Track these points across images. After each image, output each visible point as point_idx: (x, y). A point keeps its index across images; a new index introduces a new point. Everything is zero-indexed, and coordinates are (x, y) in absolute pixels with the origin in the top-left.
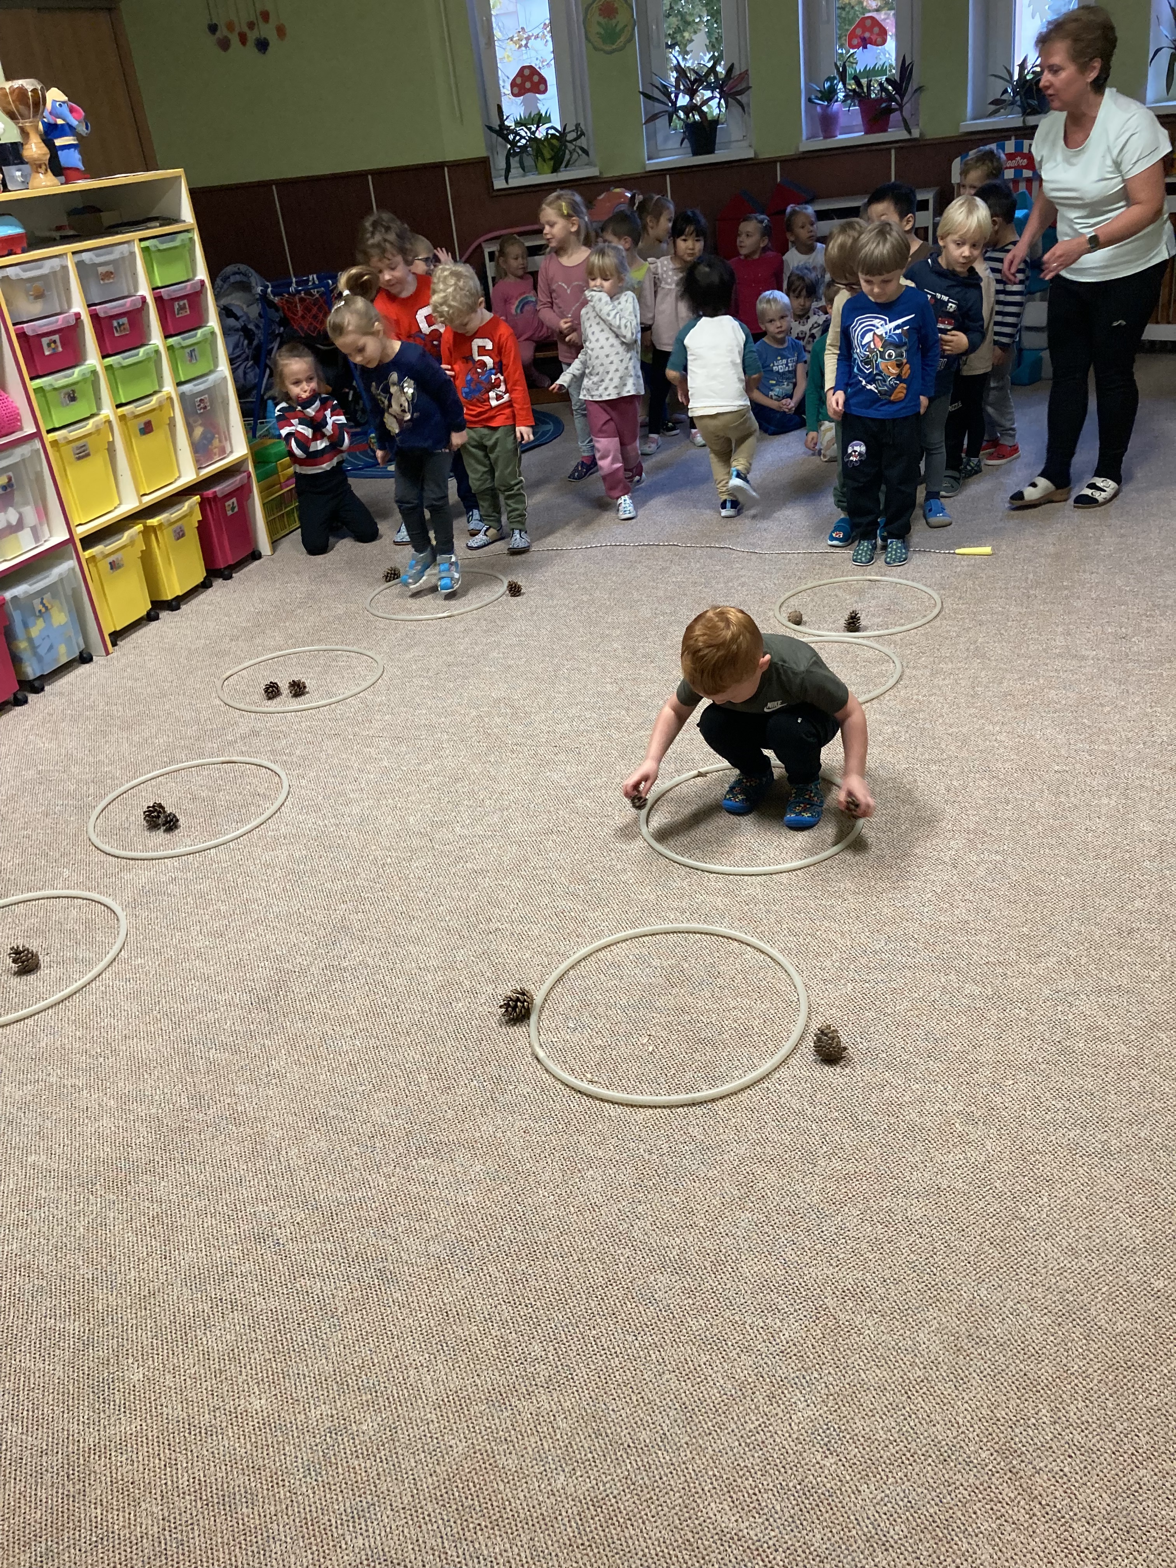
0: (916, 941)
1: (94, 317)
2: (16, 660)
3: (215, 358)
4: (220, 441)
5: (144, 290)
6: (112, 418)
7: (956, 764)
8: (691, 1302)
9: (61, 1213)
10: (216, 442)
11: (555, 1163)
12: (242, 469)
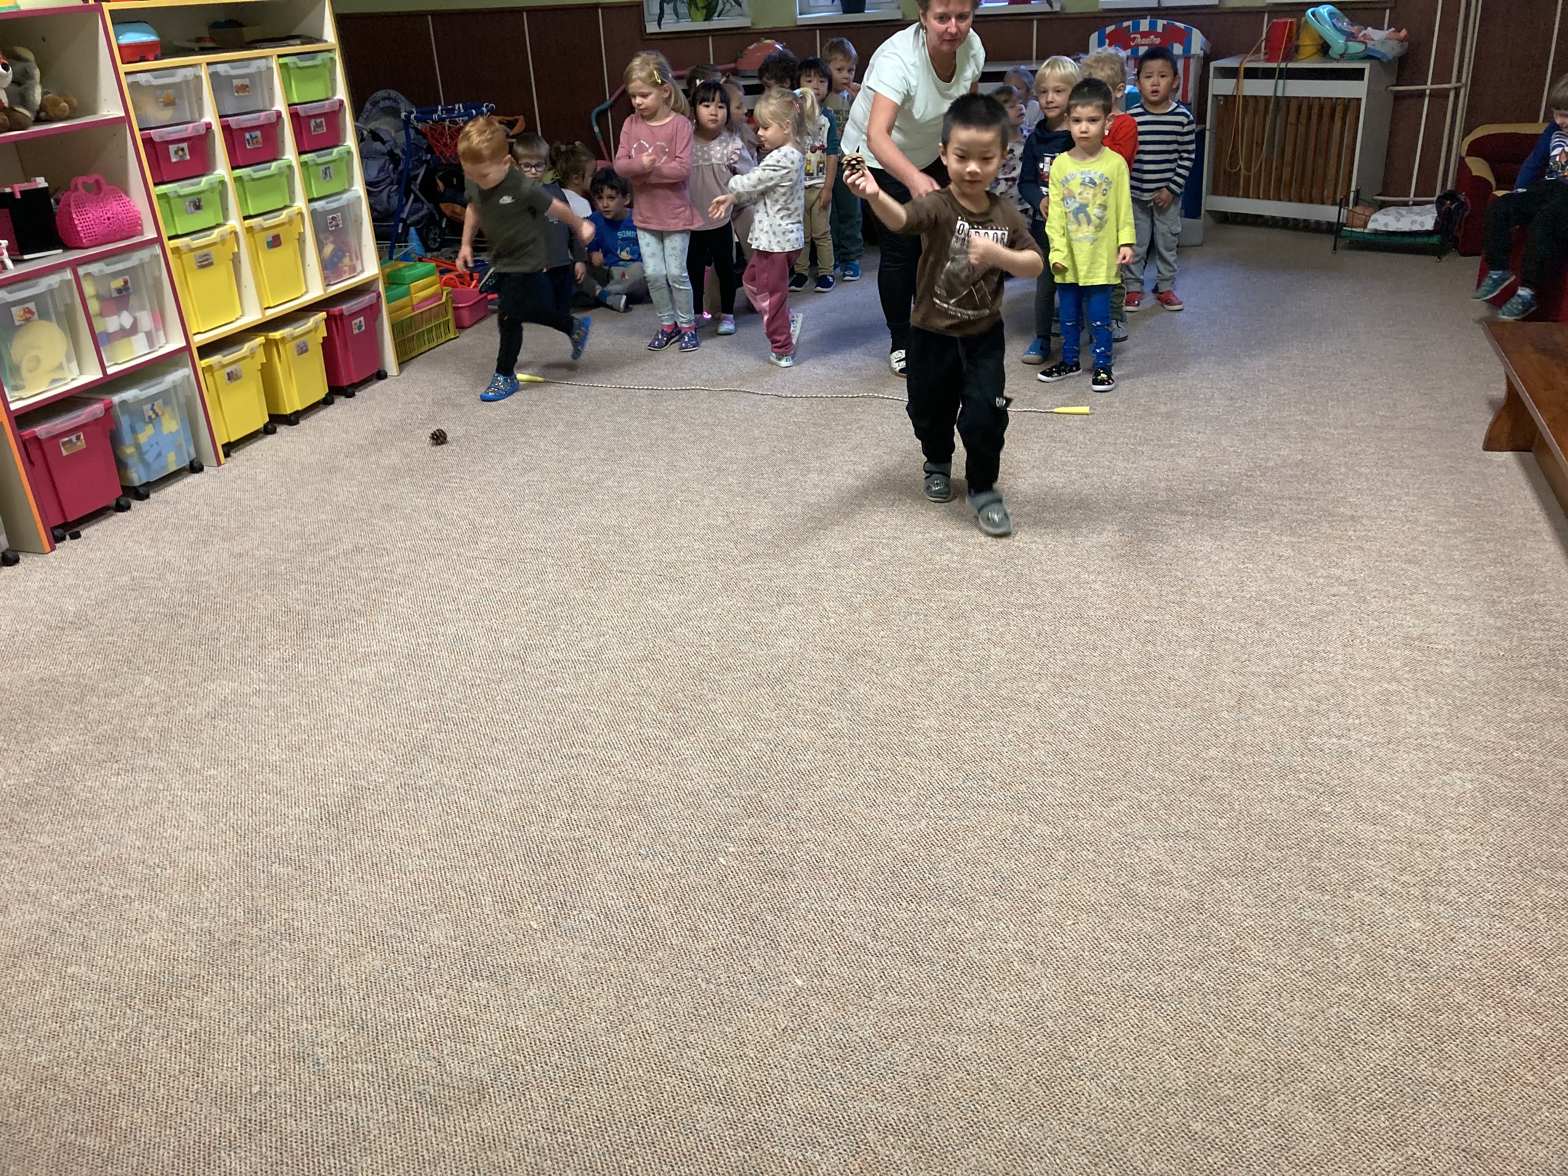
0: (993, 780)
1: (226, 128)
2: (121, 465)
4: (351, 260)
5: (280, 105)
8: (732, 1133)
9: (95, 1026)
10: (346, 260)
11: (611, 990)
12: (372, 289)
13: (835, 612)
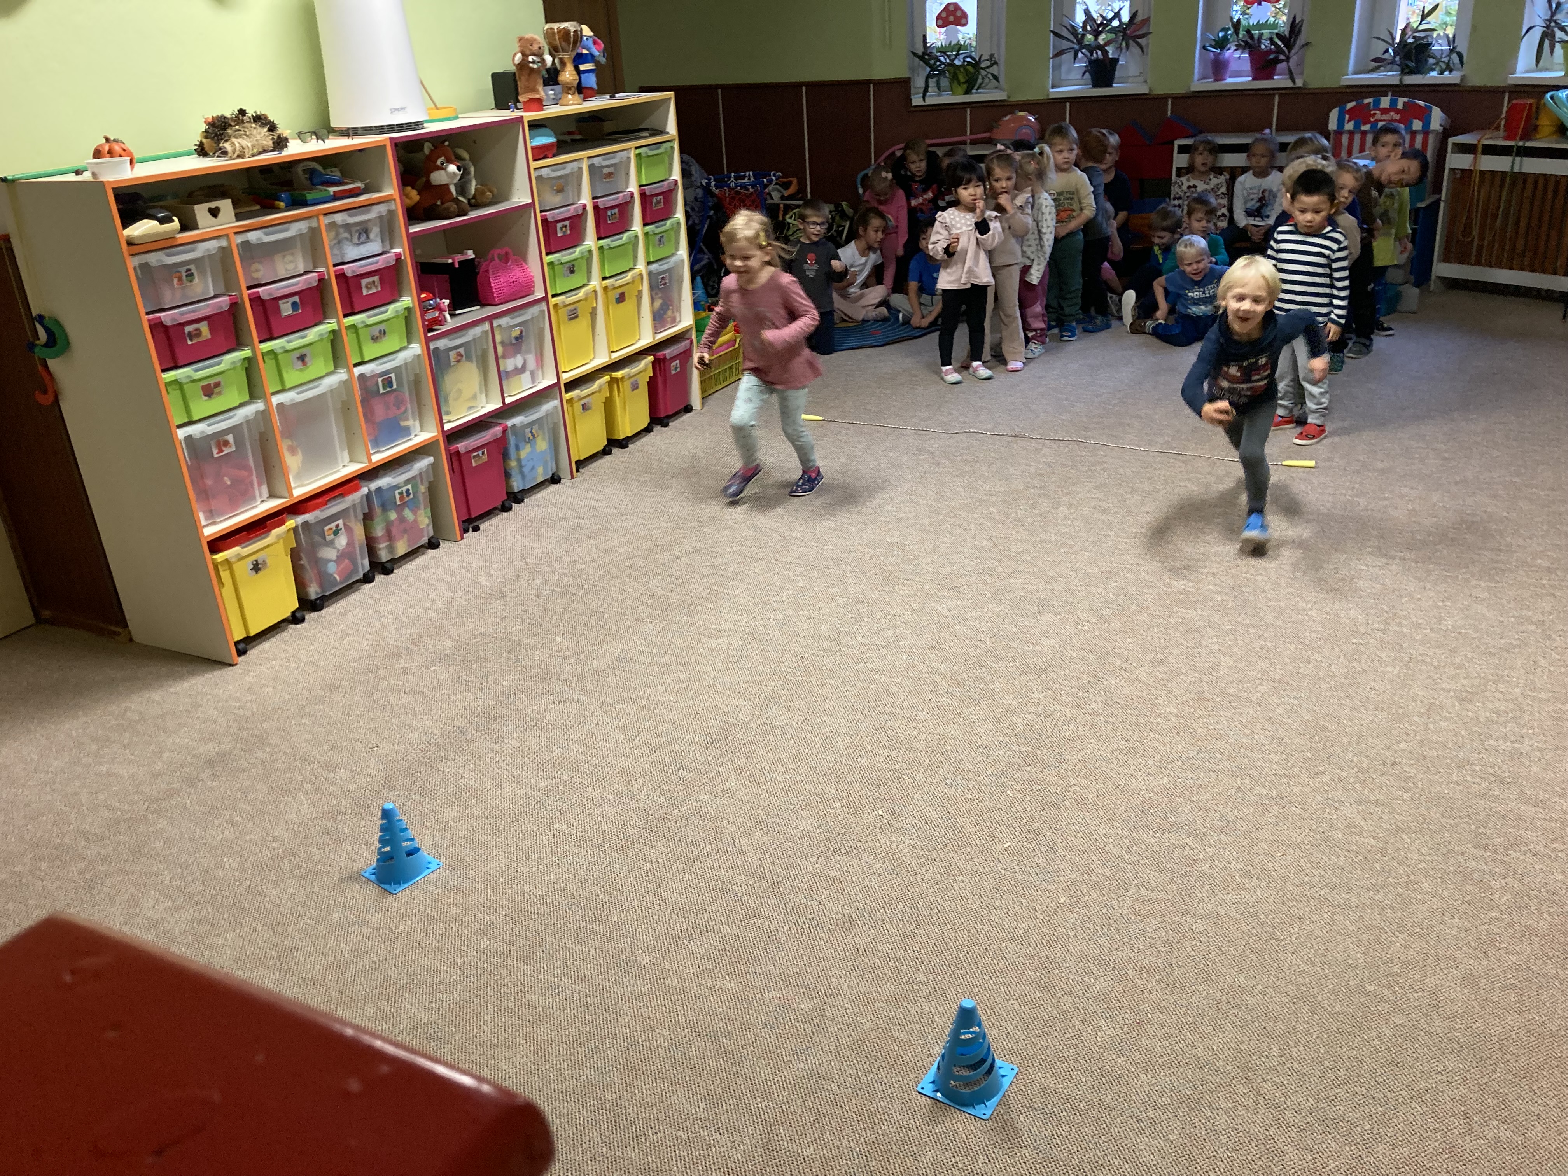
0: (1222, 754)
1: (596, 207)
2: (507, 475)
3: (677, 243)
4: (673, 312)
5: (633, 188)
6: (598, 289)
7: (1271, 630)
10: (669, 313)
12: (687, 336)
13: (1088, 622)
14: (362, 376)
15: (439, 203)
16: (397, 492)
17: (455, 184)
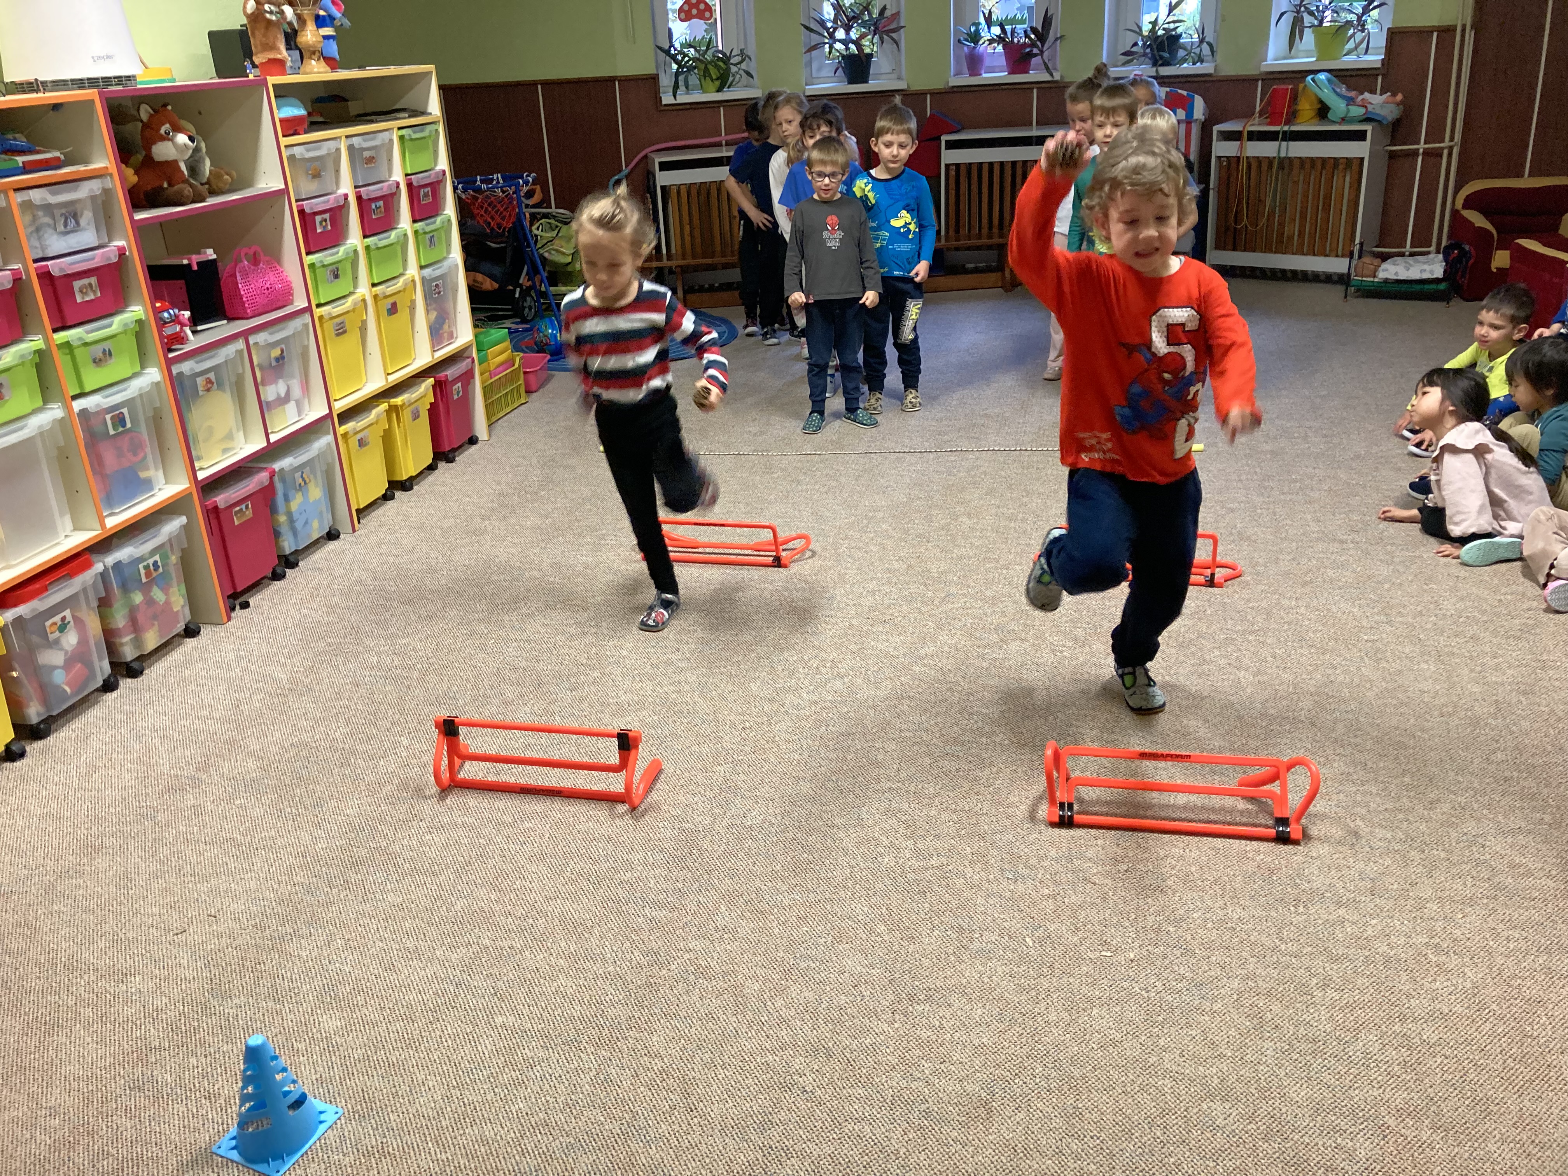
1: (359, 198)
2: (277, 534)
3: (449, 245)
4: (449, 326)
5: (398, 176)
6: (367, 297)
10: (446, 327)
12: (465, 355)
14: (84, 412)
15: (165, 185)
16: (141, 566)
17: (186, 162)
